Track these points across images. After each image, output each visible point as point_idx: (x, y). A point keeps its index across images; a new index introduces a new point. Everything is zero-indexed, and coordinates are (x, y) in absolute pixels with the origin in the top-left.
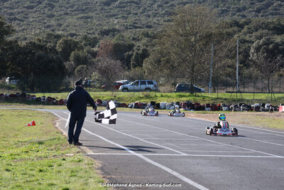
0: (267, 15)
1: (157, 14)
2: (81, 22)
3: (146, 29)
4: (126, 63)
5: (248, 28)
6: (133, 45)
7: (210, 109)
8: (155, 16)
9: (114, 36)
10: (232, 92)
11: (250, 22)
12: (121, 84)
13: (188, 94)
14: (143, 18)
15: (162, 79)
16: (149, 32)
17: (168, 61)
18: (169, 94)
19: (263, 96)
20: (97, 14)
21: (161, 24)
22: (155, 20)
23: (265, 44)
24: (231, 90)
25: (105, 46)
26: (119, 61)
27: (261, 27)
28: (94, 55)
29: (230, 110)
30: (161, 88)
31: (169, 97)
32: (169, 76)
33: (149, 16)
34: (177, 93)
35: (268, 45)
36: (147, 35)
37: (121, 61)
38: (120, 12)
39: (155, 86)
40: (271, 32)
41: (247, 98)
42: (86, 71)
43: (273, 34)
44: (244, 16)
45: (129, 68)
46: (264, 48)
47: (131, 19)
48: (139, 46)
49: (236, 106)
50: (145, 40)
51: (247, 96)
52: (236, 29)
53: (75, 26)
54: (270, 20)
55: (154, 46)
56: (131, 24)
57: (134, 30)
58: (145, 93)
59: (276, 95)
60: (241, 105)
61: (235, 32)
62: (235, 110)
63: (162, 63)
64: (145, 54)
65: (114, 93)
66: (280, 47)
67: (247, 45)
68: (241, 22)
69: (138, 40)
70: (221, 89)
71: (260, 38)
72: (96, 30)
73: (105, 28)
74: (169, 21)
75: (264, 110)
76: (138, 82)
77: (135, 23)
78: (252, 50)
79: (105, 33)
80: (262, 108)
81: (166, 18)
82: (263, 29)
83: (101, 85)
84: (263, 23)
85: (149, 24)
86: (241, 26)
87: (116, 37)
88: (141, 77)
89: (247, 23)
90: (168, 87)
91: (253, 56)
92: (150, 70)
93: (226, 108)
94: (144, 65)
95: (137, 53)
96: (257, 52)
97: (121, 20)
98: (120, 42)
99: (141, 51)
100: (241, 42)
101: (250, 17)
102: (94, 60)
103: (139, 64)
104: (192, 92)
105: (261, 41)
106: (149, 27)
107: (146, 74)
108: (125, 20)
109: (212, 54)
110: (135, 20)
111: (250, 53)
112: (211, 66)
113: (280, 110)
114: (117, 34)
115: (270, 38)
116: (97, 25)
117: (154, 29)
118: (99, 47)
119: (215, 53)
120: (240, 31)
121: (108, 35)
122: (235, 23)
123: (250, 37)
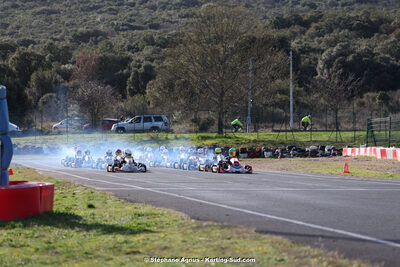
0: (352, 4)
2: (41, 20)
3: (150, 32)
4: (119, 86)
5: (317, 28)
6: (129, 59)
7: (246, 155)
8: (164, 8)
9: (96, 43)
10: (279, 131)
11: (320, 17)
12: (114, 122)
13: (214, 135)
14: (144, 12)
15: (177, 113)
16: (156, 37)
17: (186, 84)
18: (187, 136)
19: (324, 136)
20: (66, 6)
21: (176, 22)
22: (164, 15)
23: (340, 54)
24: (283, 129)
25: (84, 61)
26: (109, 86)
27: (337, 25)
28: (67, 76)
29: (275, 156)
30: (175, 128)
31: (186, 139)
32: (188, 109)
33: (154, 8)
34: (199, 134)
35: (346, 56)
36: (150, 41)
37: (112, 84)
38: (106, 2)
39: (166, 124)
40: (353, 33)
41: (303, 139)
42: (56, 102)
43: (356, 37)
44: (313, 6)
45: (124, 97)
46: (340, 62)
47: (125, 14)
48: (139, 61)
49: (283, 151)
50: (148, 51)
51: (302, 137)
52: (297, 28)
53: (31, 27)
54: (352, 15)
55: (163, 59)
56: (125, 22)
57: (130, 33)
58: (151, 134)
59: (342, 133)
60: (290, 148)
61: (295, 35)
62: (282, 157)
63: (176, 88)
64: (149, 75)
65: (104, 135)
66: (364, 59)
67: (312, 55)
68: (305, 18)
69: (138, 50)
70: (267, 127)
71: (331, 44)
72: (67, 33)
73: (80, 29)
74: (187, 16)
75: (323, 156)
76: (139, 119)
77: (131, 21)
78: (320, 65)
79: (82, 38)
80: (320, 152)
81: (183, 11)
82: (342, 28)
83: (83, 124)
84: (340, 18)
85: (155, 22)
86: (306, 24)
87: (100, 45)
88: (144, 111)
89: (315, 19)
90: (186, 125)
91: (322, 73)
92: (157, 99)
93: (269, 153)
94: (147, 91)
95: (136, 72)
96: (328, 68)
97: (107, 16)
98: (109, 54)
99: (142, 68)
100: (303, 51)
101: (324, 7)
102: (67, 84)
103: (140, 89)
104: (220, 131)
105: (335, 50)
106: (155, 27)
107: (151, 106)
108: (113, 16)
109: (250, 75)
110: (131, 16)
111: (317, 69)
112: (250, 93)
113: (344, 154)
114: (101, 40)
115: (348, 45)
116: (67, 25)
117: (162, 30)
118: (74, 63)
119: (255, 73)
120: (303, 33)
121: (86, 41)
122: (295, 20)
123: (320, 42)
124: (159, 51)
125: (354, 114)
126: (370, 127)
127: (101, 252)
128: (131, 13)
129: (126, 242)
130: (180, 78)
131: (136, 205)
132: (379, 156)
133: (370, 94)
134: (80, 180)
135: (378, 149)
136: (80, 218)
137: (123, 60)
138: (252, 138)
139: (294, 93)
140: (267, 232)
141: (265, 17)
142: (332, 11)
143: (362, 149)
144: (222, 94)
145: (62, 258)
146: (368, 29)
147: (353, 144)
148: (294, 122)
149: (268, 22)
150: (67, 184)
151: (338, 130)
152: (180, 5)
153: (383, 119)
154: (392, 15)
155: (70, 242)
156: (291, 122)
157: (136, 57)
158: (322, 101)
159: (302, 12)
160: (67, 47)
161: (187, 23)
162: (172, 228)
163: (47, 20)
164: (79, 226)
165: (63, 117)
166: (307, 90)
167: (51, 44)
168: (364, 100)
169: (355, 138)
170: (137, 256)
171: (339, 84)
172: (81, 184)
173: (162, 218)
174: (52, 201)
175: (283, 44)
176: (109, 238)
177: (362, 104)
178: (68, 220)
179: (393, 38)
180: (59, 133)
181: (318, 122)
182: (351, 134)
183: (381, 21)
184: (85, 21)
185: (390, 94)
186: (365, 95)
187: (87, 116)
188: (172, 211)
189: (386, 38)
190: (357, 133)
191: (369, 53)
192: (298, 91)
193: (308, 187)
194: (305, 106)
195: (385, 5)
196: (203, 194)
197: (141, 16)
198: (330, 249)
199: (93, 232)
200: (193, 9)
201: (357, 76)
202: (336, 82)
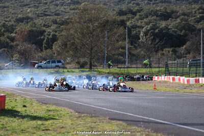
0: (157, 3)
1: (64, 3)
3: (55, 17)
4: (39, 44)
5: (140, 15)
6: (44, 31)
8: (62, 5)
9: (27, 23)
10: (121, 68)
11: (142, 10)
12: (37, 63)
13: (88, 70)
14: (52, 7)
15: (69, 59)
16: (58, 20)
17: (73, 44)
18: (73, 70)
19: (144, 71)
20: (12, 4)
21: (68, 12)
22: (62, 9)
23: (152, 29)
24: (123, 66)
25: (21, 32)
26: (34, 45)
27: (150, 14)
28: (13, 39)
30: (68, 66)
31: (73, 72)
32: (74, 57)
33: (57, 5)
34: (80, 70)
35: (155, 29)
36: (55, 22)
37: (35, 44)
38: (32, 2)
39: (63, 64)
40: (158, 18)
41: (133, 72)
42: (7, 53)
43: (160, 20)
44: (138, 4)
45: (42, 50)
46: (152, 33)
47: (42, 8)
48: (49, 32)
50: (54, 27)
51: (132, 71)
52: (130, 16)
54: (158, 9)
55: (62, 31)
56: (42, 12)
57: (45, 18)
58: (55, 69)
59: (153, 69)
60: (126, 77)
61: (128, 19)
63: (68, 46)
64: (54, 39)
65: (31, 70)
66: (164, 31)
67: (138, 29)
68: (134, 10)
69: (49, 26)
71: (147, 24)
72: (13, 18)
73: (19, 16)
74: (73, 9)
75: (143, 80)
76: (49, 61)
77: (45, 12)
78: (142, 34)
79: (20, 20)
80: (142, 78)
81: (72, 7)
82: (153, 16)
83: (20, 64)
84: (152, 11)
85: (57, 12)
86: (134, 14)
87: (29, 24)
89: (139, 11)
90: (73, 65)
91: (142, 39)
92: (58, 51)
93: (116, 79)
94: (53, 47)
95: (48, 38)
96: (146, 36)
97: (33, 9)
98: (33, 29)
99: (51, 36)
100: (133, 27)
101: (144, 5)
102: (12, 44)
103: (49, 47)
104: (91, 68)
105: (149, 26)
106: (58, 15)
107: (55, 55)
108: (36, 9)
109: (106, 39)
110: (45, 9)
111: (140, 37)
112: (106, 48)
113: (154, 80)
114: (30, 21)
115: (156, 24)
116: (13, 14)
117: (61, 16)
118: (16, 33)
119: (108, 38)
120: (133, 18)
121: (22, 22)
122: (129, 11)
123: (142, 23)
124: (60, 27)
125: (159, 59)
126: (167, 66)
127: (30, 130)
128: (45, 7)
129: (42, 124)
130: (70, 41)
131: (48, 105)
132: (171, 81)
133: (167, 49)
134: (19, 93)
135: (171, 77)
136: (19, 112)
137: (41, 31)
138: (107, 71)
139: (128, 49)
140: (114, 119)
141: (114, 10)
142: (148, 7)
143: (163, 77)
144: (92, 49)
145: (9, 133)
146: (166, 16)
147: (158, 74)
148: (128, 63)
149: (115, 12)
150: (12, 95)
151: (151, 67)
152: (71, 3)
153: (174, 62)
154: (178, 9)
155: (14, 125)
156: (127, 64)
157: (48, 30)
158: (143, 52)
159: (132, 7)
160: (12, 25)
161: (74, 13)
162: (66, 117)
163: (2, 11)
164: (19, 116)
165: (10, 61)
166: (135, 47)
167: (4, 23)
168: (164, 52)
169: (159, 72)
170: (48, 132)
171: (151, 44)
172: (20, 95)
173: (61, 112)
174: (5, 104)
175: (123, 23)
176: (34, 123)
177: (163, 54)
178: (13, 113)
179: (179, 20)
180: (8, 69)
181: (141, 64)
182: (157, 70)
183: (173, 12)
184: (22, 11)
185: (177, 49)
186: (164, 50)
187: (23, 60)
188: (66, 109)
189: (175, 21)
190: (160, 69)
191: (166, 28)
192: (131, 48)
193: (135, 96)
194: (134, 55)
195: (175, 4)
196: (82, 100)
197: (50, 9)
198: (147, 128)
199: (26, 120)
200: (77, 6)
201: (160, 40)
202: (150, 43)
